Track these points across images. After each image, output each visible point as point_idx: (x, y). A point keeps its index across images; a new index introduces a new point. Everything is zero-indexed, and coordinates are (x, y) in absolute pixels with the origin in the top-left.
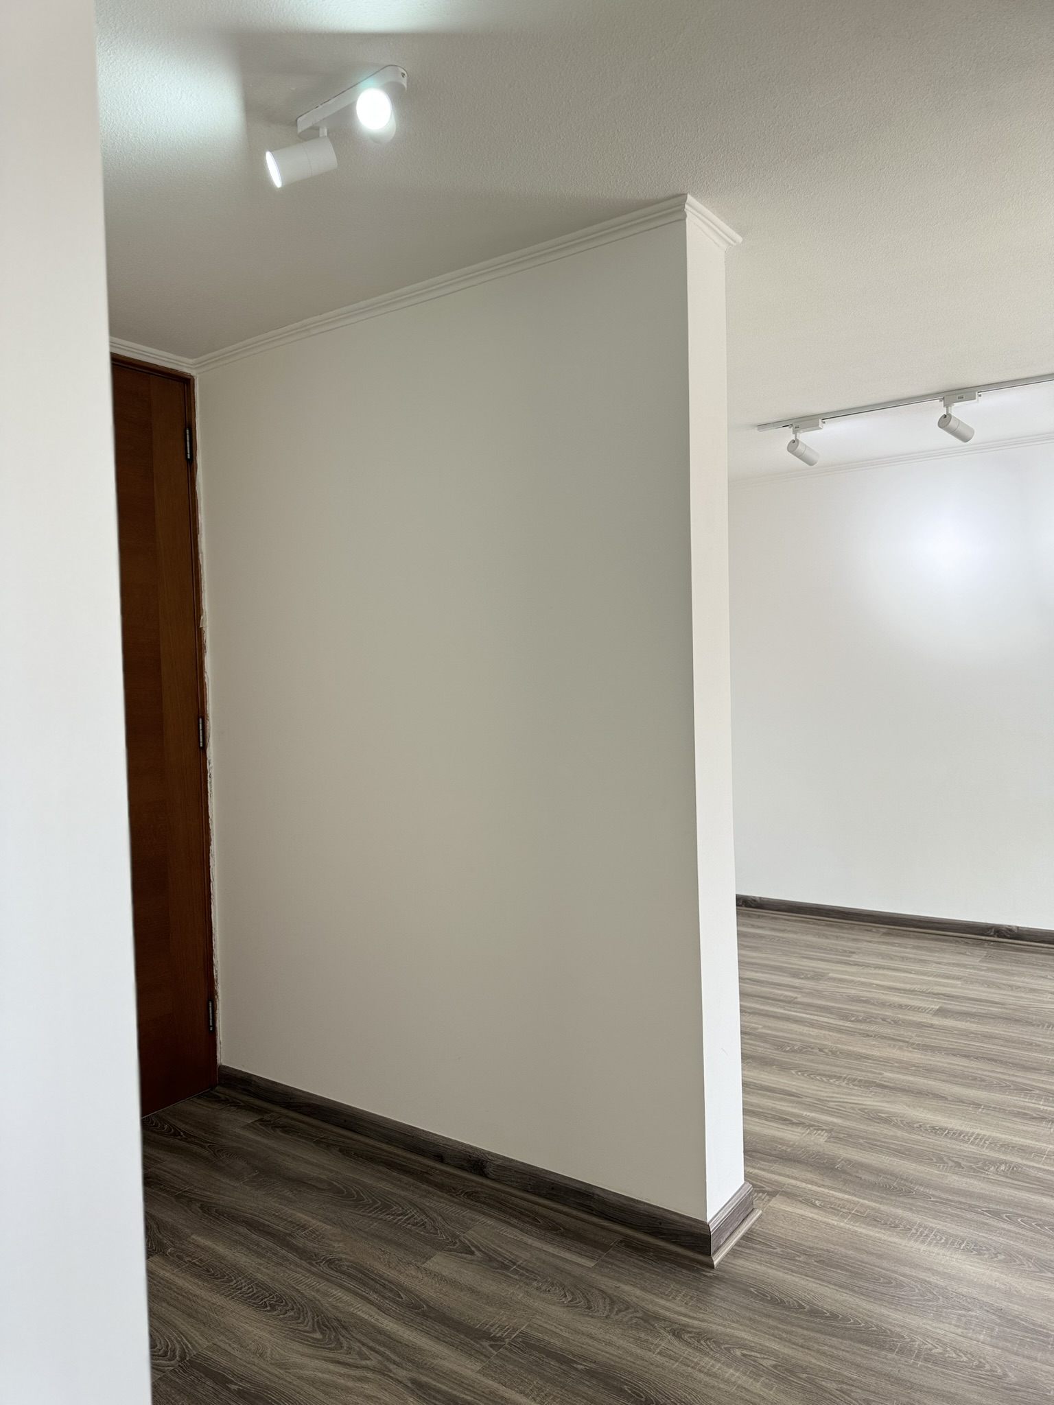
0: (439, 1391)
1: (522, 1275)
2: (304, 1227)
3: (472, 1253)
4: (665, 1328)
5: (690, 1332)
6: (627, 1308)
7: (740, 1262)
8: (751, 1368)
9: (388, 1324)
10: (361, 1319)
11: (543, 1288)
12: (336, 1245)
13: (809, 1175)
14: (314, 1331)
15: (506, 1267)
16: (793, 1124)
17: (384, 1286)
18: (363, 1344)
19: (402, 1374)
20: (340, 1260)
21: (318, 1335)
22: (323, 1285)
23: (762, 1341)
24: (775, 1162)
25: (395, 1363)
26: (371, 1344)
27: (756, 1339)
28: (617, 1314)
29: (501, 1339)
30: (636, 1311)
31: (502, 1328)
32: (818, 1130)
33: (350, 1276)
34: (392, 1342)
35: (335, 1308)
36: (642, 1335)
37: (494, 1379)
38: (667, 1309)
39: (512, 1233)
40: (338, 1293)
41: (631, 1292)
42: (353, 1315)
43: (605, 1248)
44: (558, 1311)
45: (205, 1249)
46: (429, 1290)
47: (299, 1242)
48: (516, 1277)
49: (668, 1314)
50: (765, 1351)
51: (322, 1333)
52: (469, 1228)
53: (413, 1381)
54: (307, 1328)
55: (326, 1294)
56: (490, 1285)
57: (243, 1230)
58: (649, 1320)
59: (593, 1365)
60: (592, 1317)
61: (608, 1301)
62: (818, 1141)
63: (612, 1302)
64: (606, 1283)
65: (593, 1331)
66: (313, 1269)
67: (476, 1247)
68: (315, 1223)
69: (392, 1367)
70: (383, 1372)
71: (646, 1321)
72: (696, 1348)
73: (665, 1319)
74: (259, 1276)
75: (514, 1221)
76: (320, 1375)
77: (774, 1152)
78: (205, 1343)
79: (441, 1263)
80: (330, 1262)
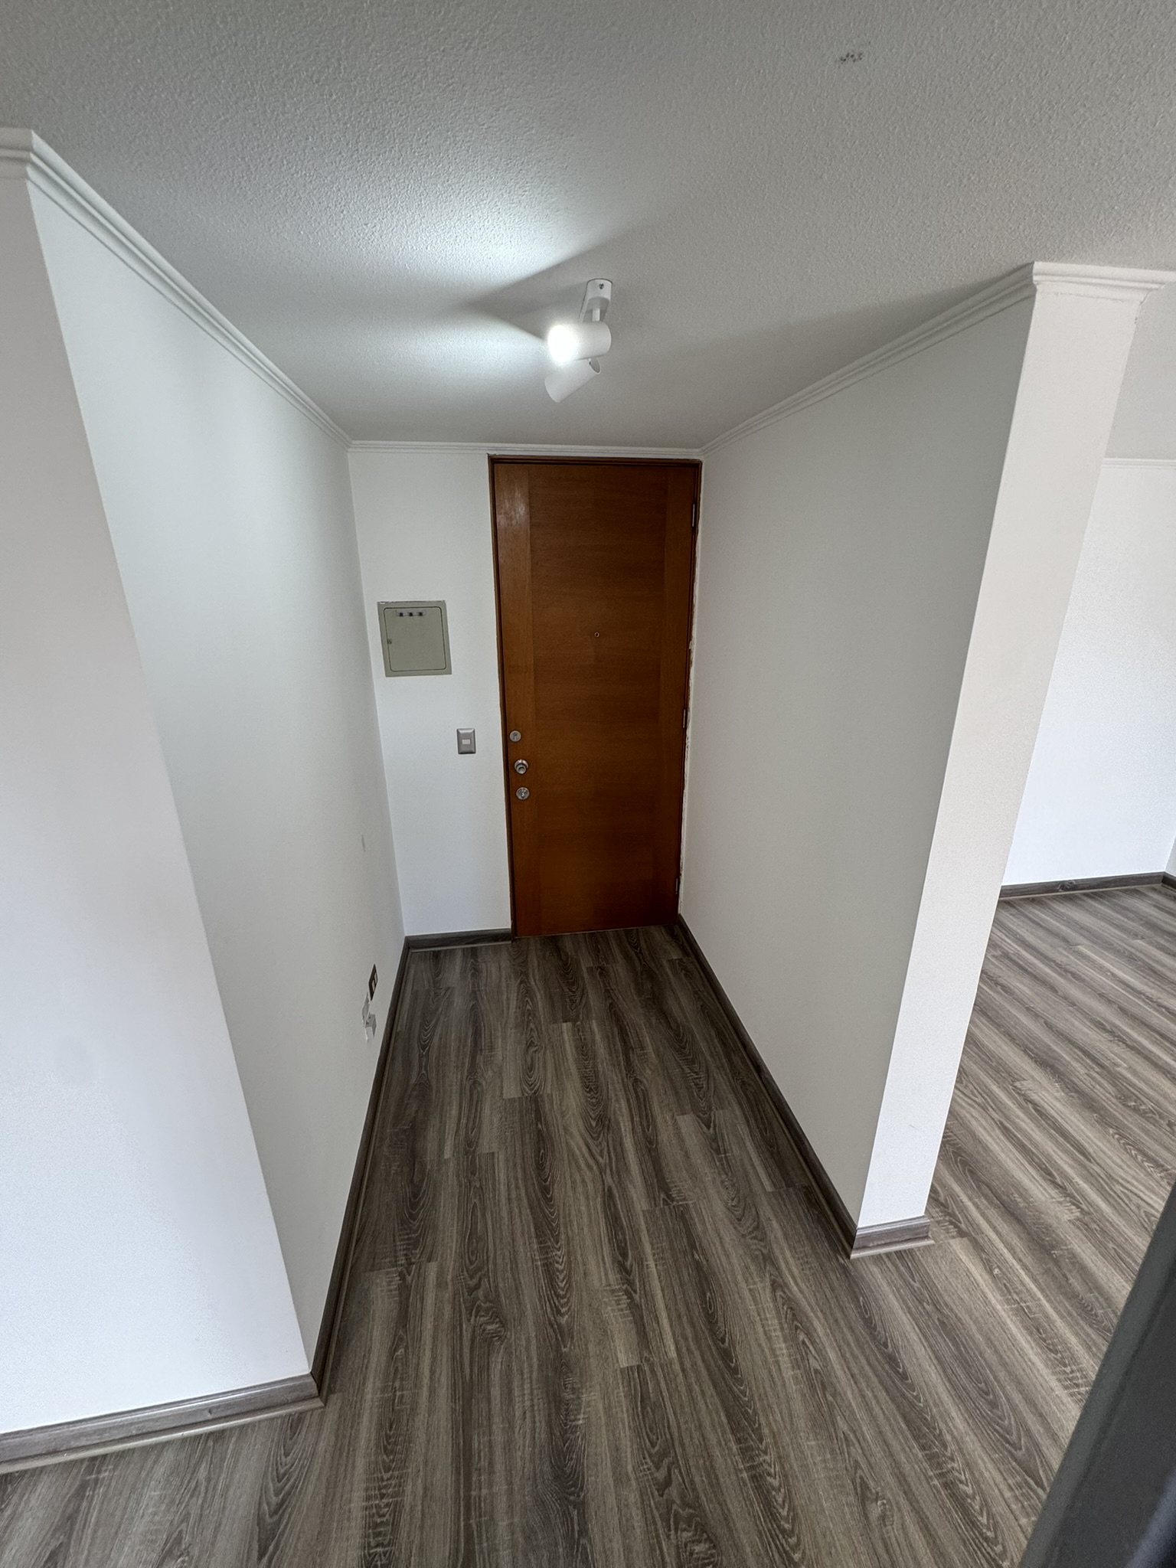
0: (615, 1206)
1: (722, 1165)
2: (642, 1048)
3: (708, 1127)
4: (771, 1275)
5: (784, 1292)
6: (762, 1240)
7: (875, 1270)
8: (798, 1357)
9: (629, 1143)
10: (620, 1129)
11: (726, 1183)
12: (648, 1071)
13: (1016, 1242)
14: (594, 1120)
15: (718, 1152)
16: (1054, 1183)
17: (647, 1115)
18: (608, 1146)
19: (609, 1180)
20: (641, 1082)
21: (594, 1124)
22: (621, 1094)
23: (827, 1344)
24: (996, 1207)
25: (611, 1170)
26: (611, 1149)
27: (824, 1339)
28: (752, 1238)
29: (673, 1200)
30: (765, 1247)
31: (680, 1191)
32: (1074, 1204)
33: (637, 1096)
34: (621, 1156)
35: (615, 1112)
36: (752, 1268)
37: (646, 1223)
38: (787, 1263)
39: (743, 1129)
40: (623, 1103)
41: (775, 1229)
42: (618, 1124)
43: (789, 1184)
44: (719, 1208)
45: (592, 1032)
46: (665, 1135)
47: (633, 1057)
48: (718, 1163)
49: (783, 1266)
50: (821, 1353)
51: (597, 1125)
52: (722, 1108)
53: (610, 1189)
54: (593, 1116)
55: (617, 1101)
56: (698, 1159)
57: (616, 1031)
58: (767, 1260)
59: (705, 1262)
60: (735, 1228)
61: (756, 1223)
62: (1060, 1215)
63: (757, 1228)
64: (766, 1210)
65: (727, 1239)
66: (625, 1080)
67: (715, 1126)
68: (650, 1049)
69: (608, 1171)
70: (602, 1171)
71: (764, 1258)
72: (777, 1308)
73: (778, 1269)
74: (600, 1066)
75: (752, 1121)
76: (576, 1149)
77: (1004, 1197)
78: (549, 1091)
79: (687, 1123)
80: (636, 1080)
